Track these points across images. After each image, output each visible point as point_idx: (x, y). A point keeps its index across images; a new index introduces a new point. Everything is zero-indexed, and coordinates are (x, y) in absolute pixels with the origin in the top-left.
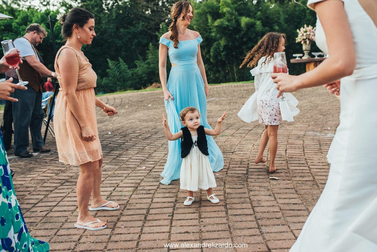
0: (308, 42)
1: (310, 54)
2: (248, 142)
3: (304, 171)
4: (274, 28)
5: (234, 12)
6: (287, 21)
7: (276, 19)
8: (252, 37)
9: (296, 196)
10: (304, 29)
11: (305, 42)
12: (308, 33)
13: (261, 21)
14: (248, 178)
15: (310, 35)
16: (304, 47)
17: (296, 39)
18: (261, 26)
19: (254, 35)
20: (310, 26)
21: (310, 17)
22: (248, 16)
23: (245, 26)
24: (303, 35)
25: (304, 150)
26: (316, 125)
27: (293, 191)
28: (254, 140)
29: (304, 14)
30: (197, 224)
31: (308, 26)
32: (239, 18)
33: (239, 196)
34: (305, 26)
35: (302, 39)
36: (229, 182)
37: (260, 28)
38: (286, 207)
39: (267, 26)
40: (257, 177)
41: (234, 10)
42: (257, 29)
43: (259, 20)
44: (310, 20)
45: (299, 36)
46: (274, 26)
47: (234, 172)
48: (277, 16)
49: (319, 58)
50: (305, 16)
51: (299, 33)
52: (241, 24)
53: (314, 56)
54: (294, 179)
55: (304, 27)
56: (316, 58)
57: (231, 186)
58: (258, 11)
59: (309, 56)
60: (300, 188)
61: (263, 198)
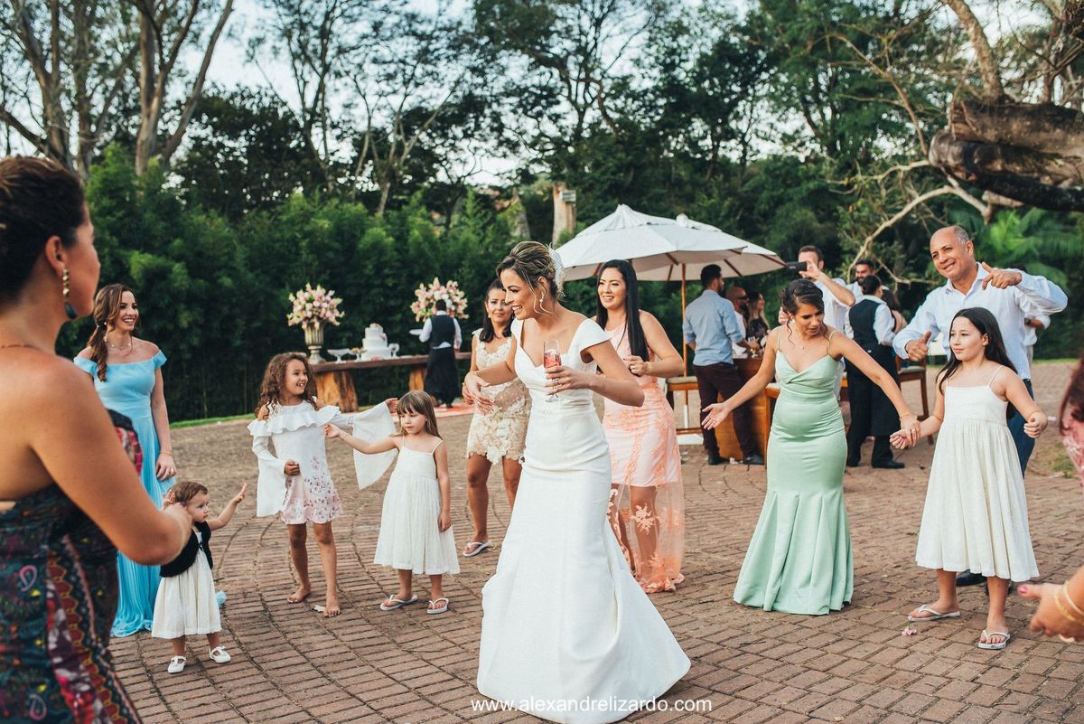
0: (317, 325)
1: (323, 353)
2: (239, 558)
3: (371, 591)
4: (220, 281)
5: (108, 238)
6: (252, 264)
7: (224, 259)
8: (161, 304)
9: (369, 627)
10: (307, 295)
11: (311, 326)
12: (316, 304)
13: (183, 263)
14: (271, 616)
15: (320, 308)
16: (309, 337)
17: (289, 316)
18: (186, 276)
19: (166, 301)
20: (319, 287)
21: (311, 257)
22: (146, 247)
23: (140, 275)
24: (304, 309)
25: (359, 559)
26: (370, 512)
27: (362, 621)
28: (251, 553)
29: (294, 249)
30: (214, 691)
31: (314, 288)
32: (122, 252)
33: (269, 643)
34: (308, 286)
35: (301, 319)
36: (238, 627)
37: (184, 283)
38: (358, 644)
39: (201, 278)
40: (288, 612)
41: (107, 233)
42: (176, 285)
43: (178, 260)
44: (311, 265)
45: (295, 310)
46: (219, 277)
47: (239, 611)
48: (226, 251)
49: (345, 362)
50: (298, 254)
51: (296, 303)
52: (129, 269)
53: (335, 359)
54: (358, 605)
55: (305, 290)
56: (339, 361)
57: (247, 633)
58: (176, 237)
59: (320, 359)
60: (372, 615)
61: (315, 639)
